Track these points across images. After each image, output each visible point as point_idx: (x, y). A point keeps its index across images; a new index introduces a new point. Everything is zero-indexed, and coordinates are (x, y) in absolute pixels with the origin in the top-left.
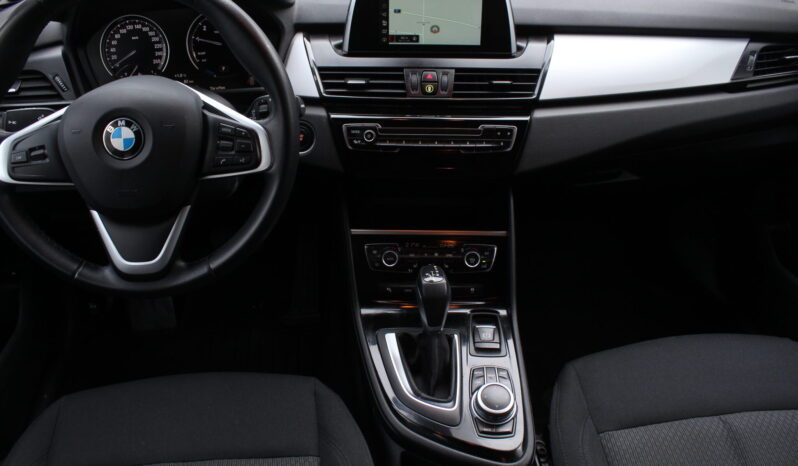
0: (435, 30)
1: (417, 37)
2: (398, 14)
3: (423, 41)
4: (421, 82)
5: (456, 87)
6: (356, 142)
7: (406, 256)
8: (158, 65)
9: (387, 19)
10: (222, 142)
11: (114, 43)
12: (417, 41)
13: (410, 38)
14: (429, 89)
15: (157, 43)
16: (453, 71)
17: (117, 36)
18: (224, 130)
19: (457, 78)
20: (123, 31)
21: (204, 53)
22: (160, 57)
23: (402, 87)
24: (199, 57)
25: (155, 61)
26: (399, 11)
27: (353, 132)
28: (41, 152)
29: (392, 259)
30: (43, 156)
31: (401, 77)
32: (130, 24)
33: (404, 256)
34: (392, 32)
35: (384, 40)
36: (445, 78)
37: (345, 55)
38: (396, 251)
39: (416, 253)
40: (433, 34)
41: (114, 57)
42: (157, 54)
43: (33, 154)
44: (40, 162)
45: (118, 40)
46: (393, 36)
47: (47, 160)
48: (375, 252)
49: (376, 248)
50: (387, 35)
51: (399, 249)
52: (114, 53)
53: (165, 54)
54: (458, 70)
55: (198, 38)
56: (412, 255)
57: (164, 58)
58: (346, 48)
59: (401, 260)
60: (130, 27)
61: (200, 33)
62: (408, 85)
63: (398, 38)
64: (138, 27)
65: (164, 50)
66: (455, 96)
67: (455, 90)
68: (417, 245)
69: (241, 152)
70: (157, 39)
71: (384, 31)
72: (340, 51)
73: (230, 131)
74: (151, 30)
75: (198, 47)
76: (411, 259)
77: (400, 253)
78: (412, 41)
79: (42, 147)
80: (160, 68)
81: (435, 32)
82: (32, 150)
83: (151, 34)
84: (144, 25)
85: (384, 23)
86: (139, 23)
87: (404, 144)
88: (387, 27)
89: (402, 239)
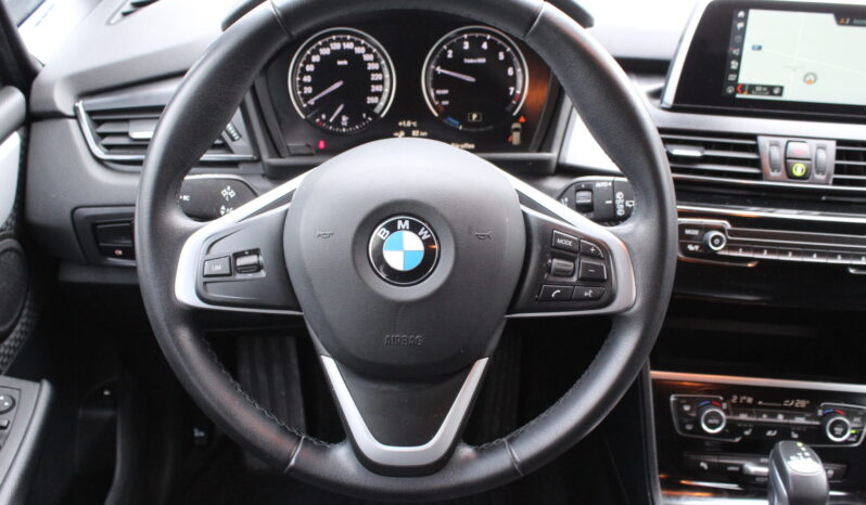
0: (810, 79)
1: (781, 88)
2: (757, 52)
3: (787, 96)
4: (786, 158)
5: (839, 169)
6: (691, 248)
7: (736, 418)
8: (374, 105)
9: (739, 59)
10: (555, 261)
11: (310, 68)
12: (780, 94)
13: (770, 89)
14: (799, 169)
15: (375, 71)
16: (834, 143)
17: (316, 59)
18: (560, 241)
19: (840, 155)
20: (325, 51)
21: (445, 92)
22: (379, 94)
23: (756, 163)
24: (440, 98)
25: (371, 100)
26: (760, 48)
27: (688, 232)
28: (252, 259)
29: (716, 421)
30: (258, 267)
31: (755, 149)
32: (338, 40)
33: (731, 417)
34: (743, 79)
35: (730, 90)
36: (822, 155)
37: (664, 109)
38: (721, 408)
39: (750, 414)
40: (805, 85)
41: (308, 90)
42: (375, 88)
43: (241, 262)
44: (250, 276)
45: (315, 64)
46: (743, 86)
47: (263, 274)
48: (687, 408)
49: (689, 402)
50: (735, 84)
51: (725, 405)
52: (307, 84)
53: (387, 90)
54: (840, 142)
55: (439, 70)
56: (743, 417)
57: (385, 97)
58: (669, 97)
59: (730, 424)
60: (336, 46)
61: (443, 62)
62: (765, 162)
63: (752, 88)
64: (349, 46)
65: (387, 83)
66: (836, 182)
67: (836, 172)
68: (750, 400)
69: (587, 280)
70: (375, 66)
71: (732, 77)
72: (657, 102)
73: (570, 243)
74: (369, 51)
75: (439, 81)
76: (741, 421)
77: (726, 412)
78: (772, 94)
79: (255, 252)
80: (377, 110)
81: (810, 82)
82: (237, 255)
83: (368, 57)
84: (357, 44)
85: (734, 65)
86: (351, 40)
87: (765, 256)
88: (737, 72)
89: (727, 391)
